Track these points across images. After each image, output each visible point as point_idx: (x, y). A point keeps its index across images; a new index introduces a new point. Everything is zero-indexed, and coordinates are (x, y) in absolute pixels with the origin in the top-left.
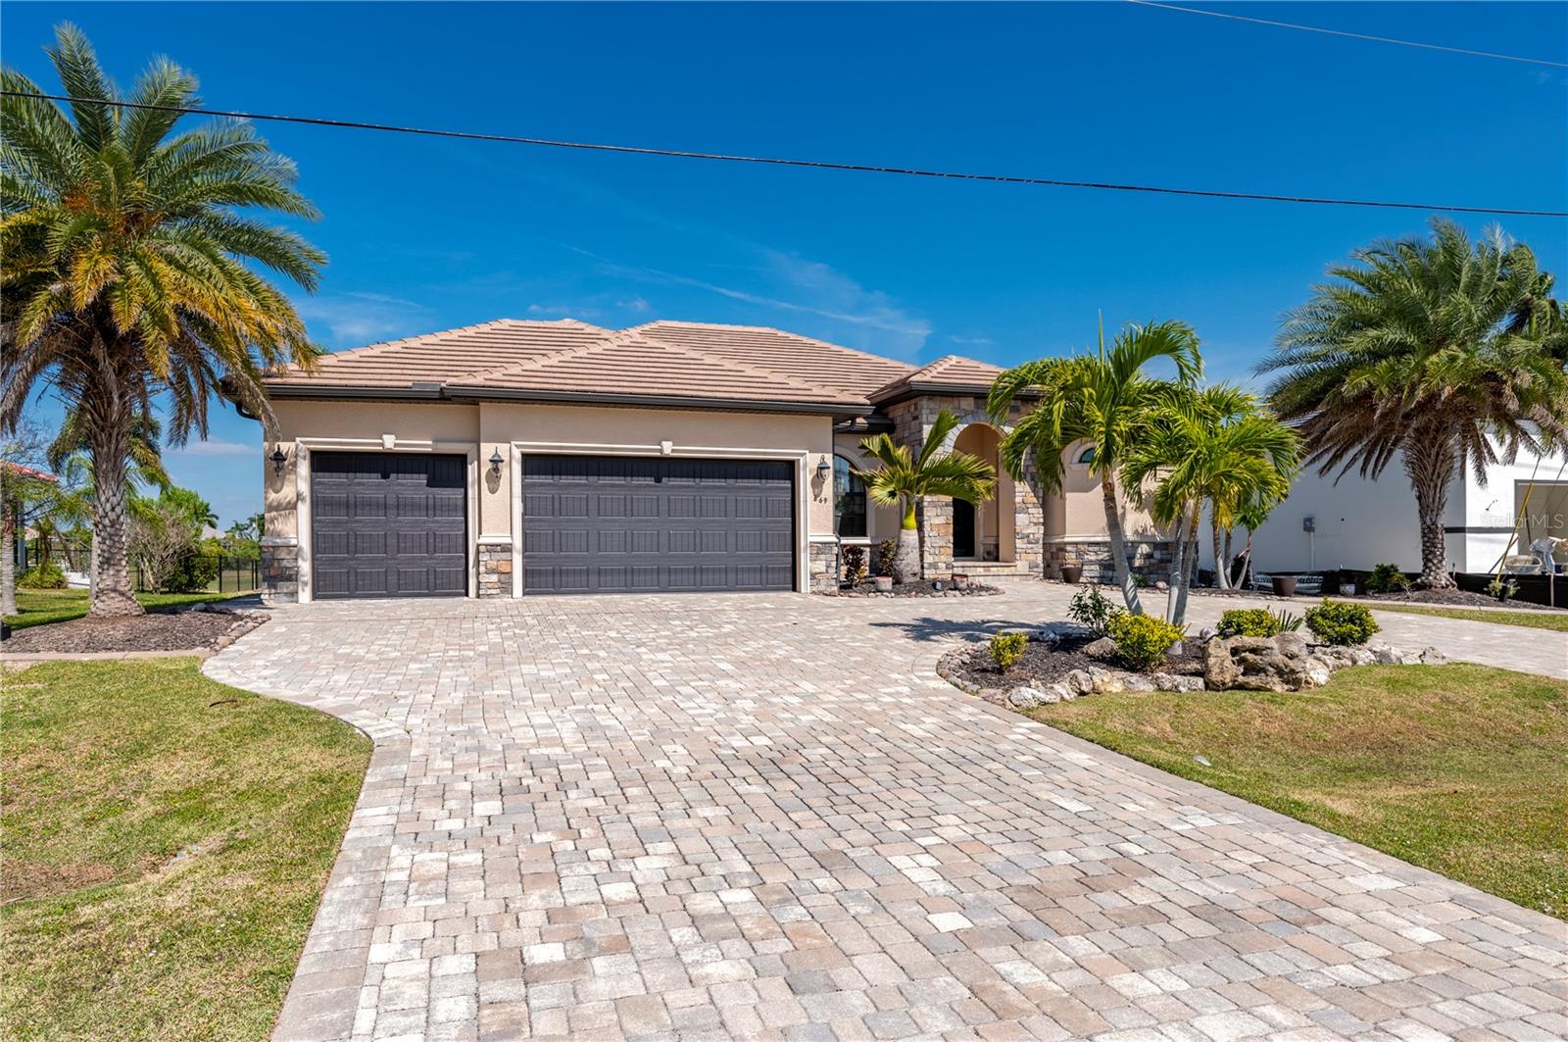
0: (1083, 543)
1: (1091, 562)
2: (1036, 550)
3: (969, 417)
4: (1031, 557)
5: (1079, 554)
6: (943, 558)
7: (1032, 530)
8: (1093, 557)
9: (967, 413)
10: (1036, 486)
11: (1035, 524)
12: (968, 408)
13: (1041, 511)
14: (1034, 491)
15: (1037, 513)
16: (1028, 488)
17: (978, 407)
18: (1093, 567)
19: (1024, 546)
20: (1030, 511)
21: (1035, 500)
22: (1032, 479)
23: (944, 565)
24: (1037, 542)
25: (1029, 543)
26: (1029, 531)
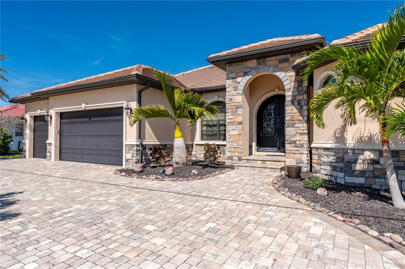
0: (321, 148)
1: (324, 163)
2: (301, 151)
3: (253, 72)
4: (298, 156)
5: (320, 156)
6: (236, 154)
7: (298, 138)
8: (325, 159)
9: (251, 69)
10: (301, 108)
11: (301, 134)
12: (252, 66)
13: (305, 125)
14: (300, 112)
15: (304, 126)
16: (295, 110)
17: (259, 64)
18: (325, 167)
19: (292, 149)
20: (296, 125)
21: (301, 118)
22: (299, 104)
23: (237, 158)
24: (302, 146)
25: (296, 146)
26: (296, 139)
